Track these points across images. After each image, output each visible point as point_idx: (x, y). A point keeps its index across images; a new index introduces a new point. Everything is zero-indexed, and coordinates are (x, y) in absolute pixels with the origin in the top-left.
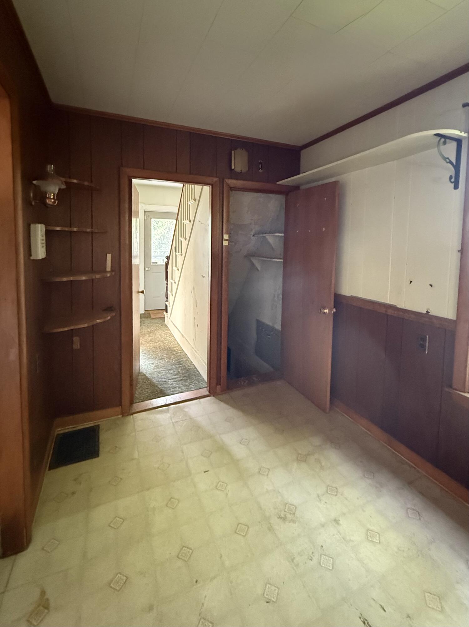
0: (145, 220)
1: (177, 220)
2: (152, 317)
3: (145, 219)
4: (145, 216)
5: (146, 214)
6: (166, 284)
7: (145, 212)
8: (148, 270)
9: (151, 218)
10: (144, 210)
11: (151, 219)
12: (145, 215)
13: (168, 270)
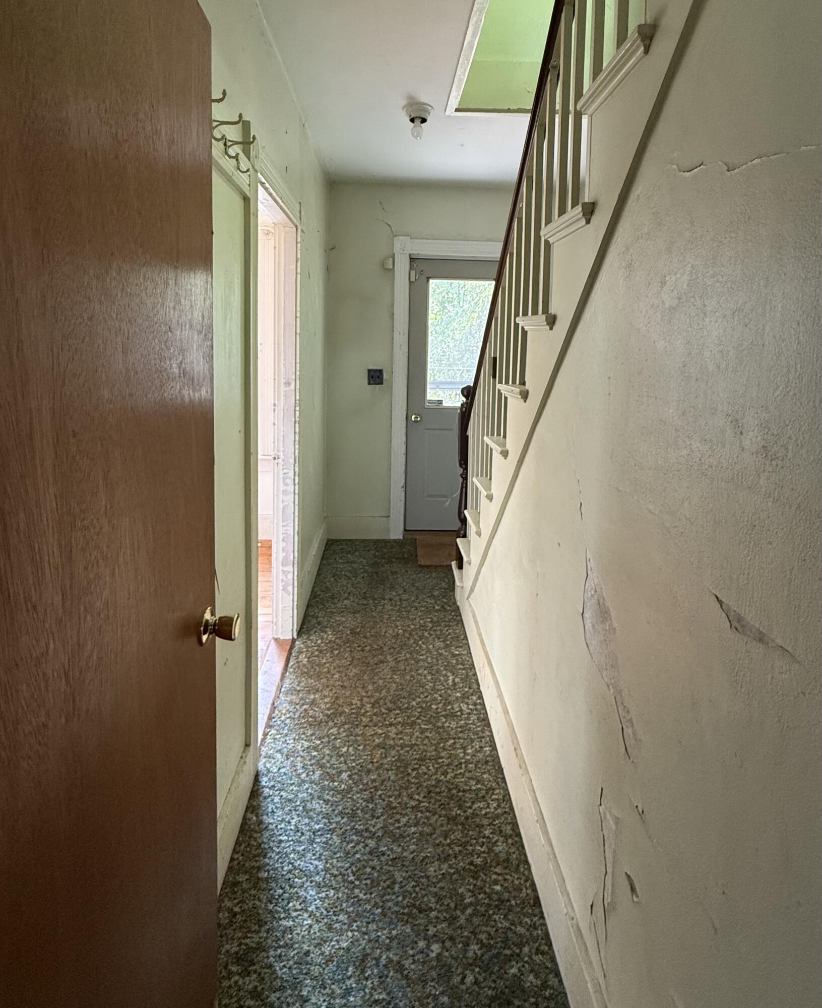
0: (410, 282)
1: (499, 281)
2: (422, 562)
3: (413, 279)
4: (413, 273)
5: (415, 265)
6: (461, 476)
7: (412, 259)
8: (415, 421)
9: (428, 279)
10: (410, 255)
11: (428, 281)
12: (410, 269)
13: (470, 432)
